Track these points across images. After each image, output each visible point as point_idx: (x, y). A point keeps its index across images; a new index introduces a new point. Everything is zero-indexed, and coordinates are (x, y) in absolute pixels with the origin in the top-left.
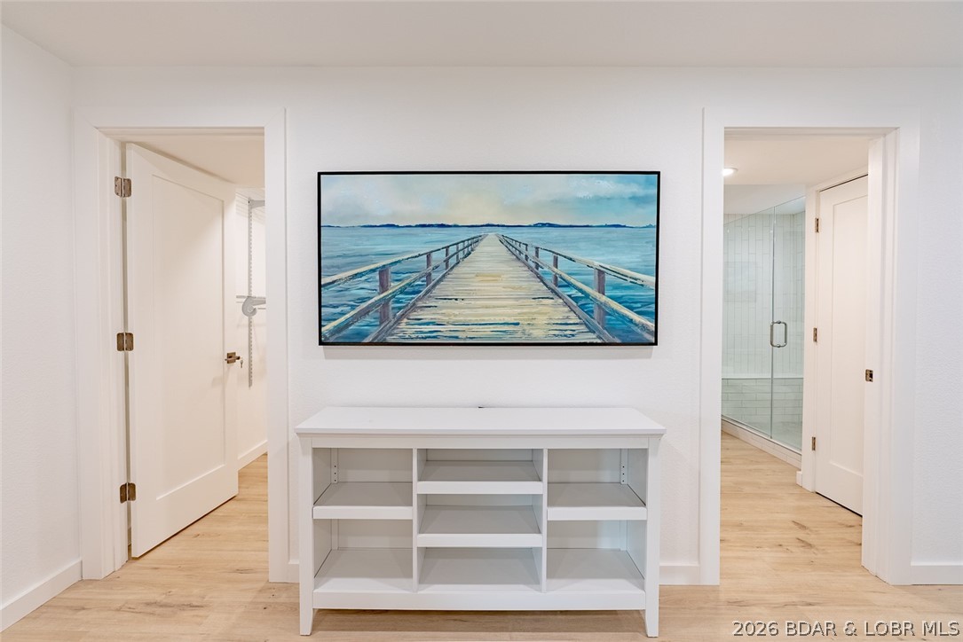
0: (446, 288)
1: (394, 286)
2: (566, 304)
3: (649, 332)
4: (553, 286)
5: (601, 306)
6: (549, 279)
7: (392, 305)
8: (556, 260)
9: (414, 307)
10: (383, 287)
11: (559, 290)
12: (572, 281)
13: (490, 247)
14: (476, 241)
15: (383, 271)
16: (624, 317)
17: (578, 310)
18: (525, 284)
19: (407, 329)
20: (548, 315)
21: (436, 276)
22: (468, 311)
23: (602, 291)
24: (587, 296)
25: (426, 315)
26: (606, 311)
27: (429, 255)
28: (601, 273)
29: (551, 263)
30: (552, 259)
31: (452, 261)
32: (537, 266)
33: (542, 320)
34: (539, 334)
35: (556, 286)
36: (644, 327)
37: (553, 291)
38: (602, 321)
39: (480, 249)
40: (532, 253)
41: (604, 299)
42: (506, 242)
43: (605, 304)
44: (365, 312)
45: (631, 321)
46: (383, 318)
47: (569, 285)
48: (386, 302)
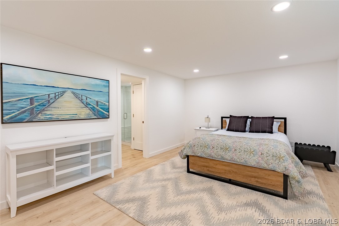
0: (55, 105)
1: (36, 104)
2: (89, 109)
3: (108, 115)
4: (86, 105)
5: (97, 110)
6: (85, 103)
7: (35, 109)
8: (87, 98)
9: (44, 110)
10: (32, 104)
11: (88, 106)
12: (91, 104)
13: (68, 94)
14: (64, 92)
15: (31, 99)
16: (102, 112)
17: (92, 111)
18: (78, 104)
19: (40, 117)
20: (85, 112)
21: (51, 101)
22: (62, 111)
23: (97, 106)
24: (94, 107)
25: (48, 113)
26: (98, 111)
27: (49, 95)
28: (97, 102)
29: (85, 99)
30: (86, 98)
31: (57, 97)
32: (82, 100)
33: (83, 113)
34: (82, 117)
35: (87, 105)
36: (107, 114)
37: (86, 106)
38: (98, 113)
39: (66, 94)
40: (80, 96)
41: (98, 108)
42: (74, 93)
43: (98, 109)
44: (24, 112)
45: (104, 113)
46: (32, 113)
47: (90, 105)
48: (33, 109)
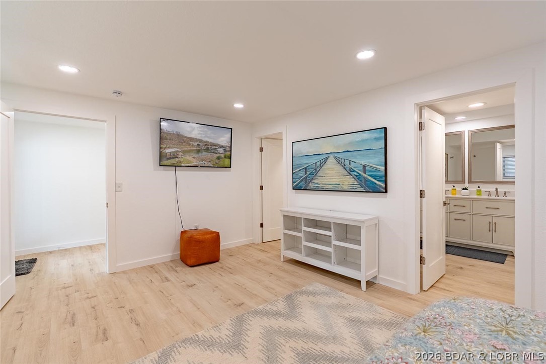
0: (320, 173)
1: (308, 173)
2: (353, 178)
3: (382, 188)
4: (349, 172)
5: (365, 178)
6: (348, 169)
7: (308, 178)
8: (350, 162)
9: (313, 179)
10: (306, 173)
11: (351, 173)
12: (355, 170)
13: (331, 160)
14: (327, 158)
15: (305, 169)
16: (373, 182)
17: (357, 180)
18: (341, 171)
19: (311, 186)
20: (348, 182)
21: (318, 170)
22: (326, 180)
23: (365, 173)
24: (360, 175)
25: (316, 181)
26: (366, 180)
27: (316, 163)
28: (364, 167)
29: (349, 164)
30: (348, 162)
31: (322, 165)
32: (344, 165)
33: (346, 183)
34: (346, 188)
35: (350, 171)
36: (380, 186)
37: (349, 173)
38: (365, 184)
39: (329, 160)
40: (343, 161)
41: (365, 176)
42: (336, 158)
43: (366, 177)
44: (302, 181)
45: (375, 183)
46: (306, 182)
47: (354, 171)
48: (306, 177)
